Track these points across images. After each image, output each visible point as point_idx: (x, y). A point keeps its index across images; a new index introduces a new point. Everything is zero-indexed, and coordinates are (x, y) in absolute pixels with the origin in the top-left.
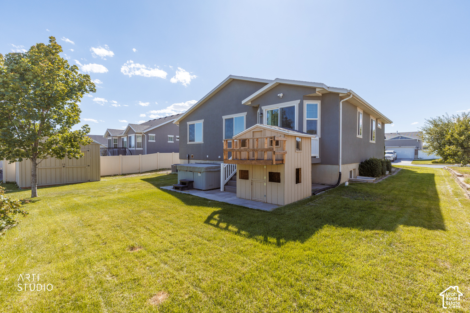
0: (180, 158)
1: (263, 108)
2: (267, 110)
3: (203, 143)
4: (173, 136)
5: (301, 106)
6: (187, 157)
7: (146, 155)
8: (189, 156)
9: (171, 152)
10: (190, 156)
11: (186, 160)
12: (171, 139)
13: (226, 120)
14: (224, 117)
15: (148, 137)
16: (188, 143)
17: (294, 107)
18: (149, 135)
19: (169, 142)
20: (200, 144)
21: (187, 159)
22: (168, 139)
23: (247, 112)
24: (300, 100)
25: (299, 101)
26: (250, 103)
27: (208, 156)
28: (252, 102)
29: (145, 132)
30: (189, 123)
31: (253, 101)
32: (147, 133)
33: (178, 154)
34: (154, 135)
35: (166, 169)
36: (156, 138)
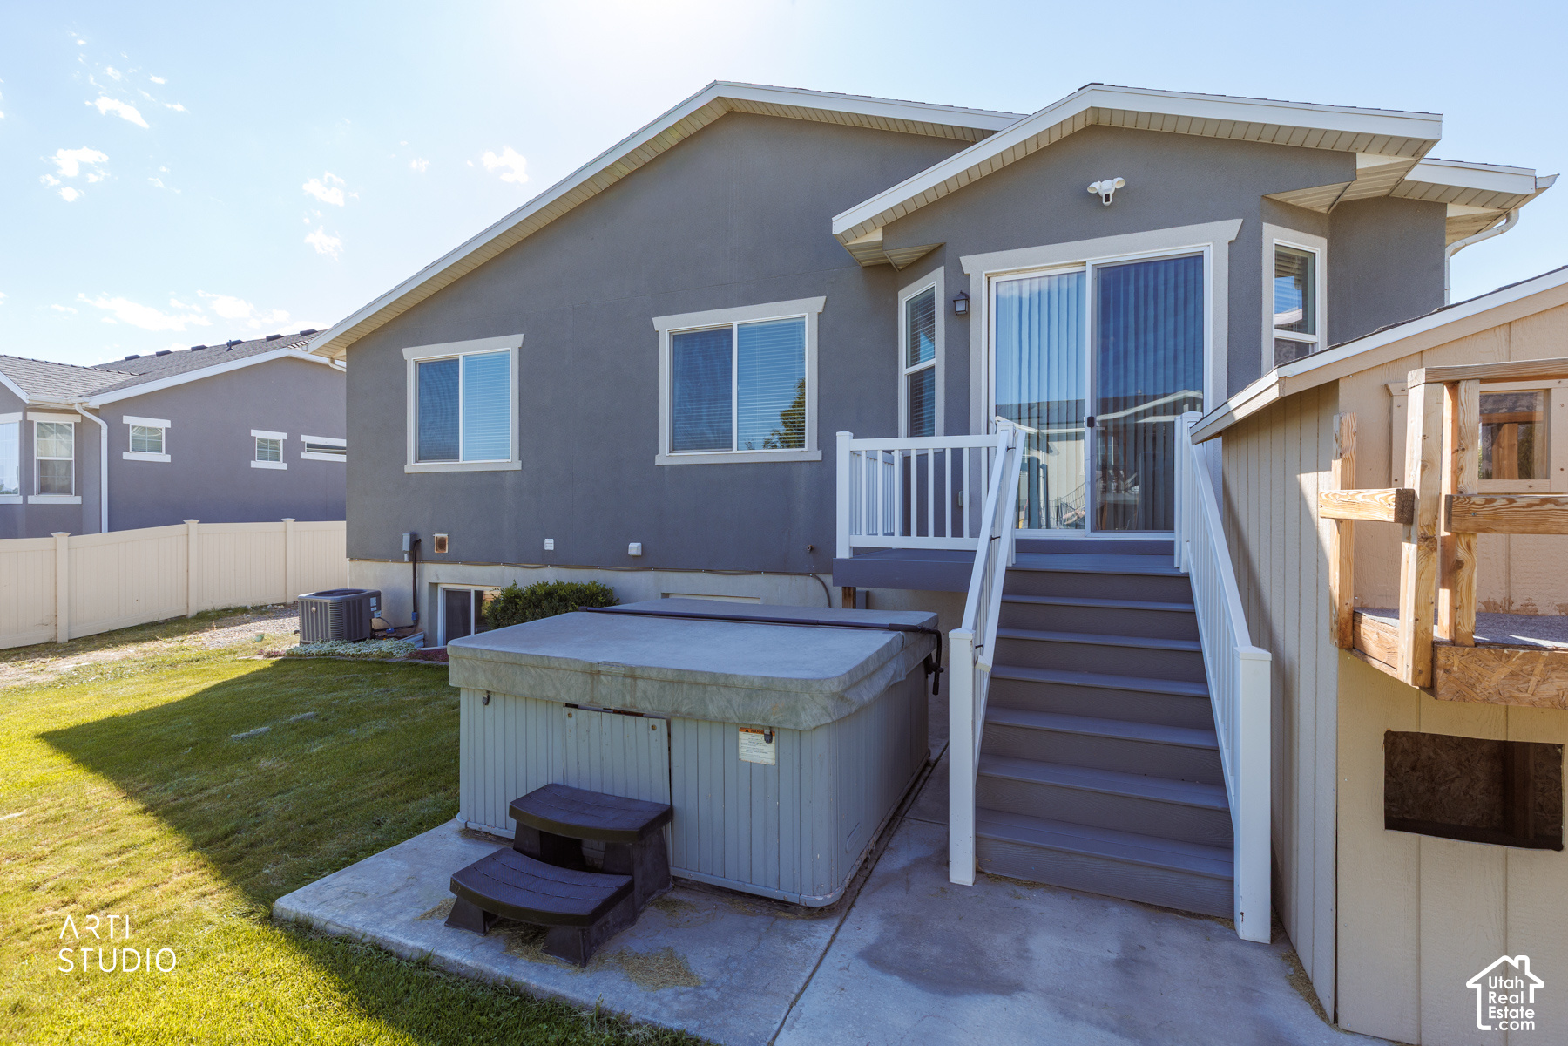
0: (353, 554)
1: (975, 265)
2: (993, 281)
3: (518, 466)
4: (281, 436)
5: (1243, 254)
6: (406, 546)
7: (105, 536)
8: (416, 543)
9: (277, 518)
10: (425, 544)
11: (396, 566)
12: (269, 451)
13: (677, 338)
14: (667, 326)
15: (119, 438)
16: (412, 466)
17: (1195, 262)
18: (127, 419)
19: (256, 464)
20: (493, 478)
21: (399, 559)
22: (249, 448)
23: (823, 299)
24: (1240, 221)
25: (1230, 228)
26: (877, 236)
27: (549, 544)
28: (887, 229)
29: (95, 402)
30: (413, 355)
31: (895, 224)
32: (112, 412)
33: (337, 531)
34: (165, 424)
35: (244, 610)
36: (174, 440)
